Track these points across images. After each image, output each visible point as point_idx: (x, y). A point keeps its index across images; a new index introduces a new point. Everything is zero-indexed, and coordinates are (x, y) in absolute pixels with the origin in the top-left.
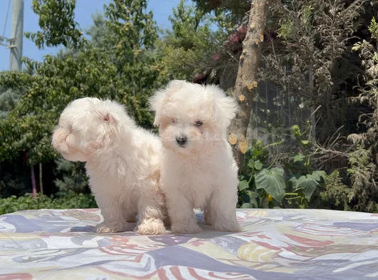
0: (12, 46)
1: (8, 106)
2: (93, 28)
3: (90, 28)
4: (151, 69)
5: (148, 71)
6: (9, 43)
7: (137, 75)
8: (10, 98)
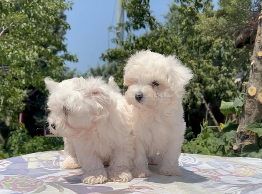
0: (118, 32)
1: (114, 71)
2: (169, 13)
3: (167, 14)
4: (208, 39)
5: (206, 40)
6: (115, 30)
7: (197, 44)
8: (115, 66)
